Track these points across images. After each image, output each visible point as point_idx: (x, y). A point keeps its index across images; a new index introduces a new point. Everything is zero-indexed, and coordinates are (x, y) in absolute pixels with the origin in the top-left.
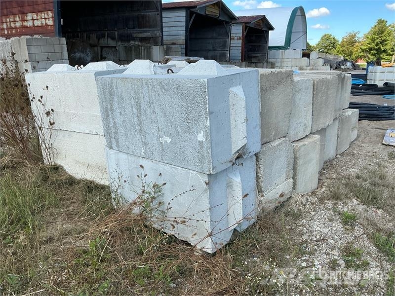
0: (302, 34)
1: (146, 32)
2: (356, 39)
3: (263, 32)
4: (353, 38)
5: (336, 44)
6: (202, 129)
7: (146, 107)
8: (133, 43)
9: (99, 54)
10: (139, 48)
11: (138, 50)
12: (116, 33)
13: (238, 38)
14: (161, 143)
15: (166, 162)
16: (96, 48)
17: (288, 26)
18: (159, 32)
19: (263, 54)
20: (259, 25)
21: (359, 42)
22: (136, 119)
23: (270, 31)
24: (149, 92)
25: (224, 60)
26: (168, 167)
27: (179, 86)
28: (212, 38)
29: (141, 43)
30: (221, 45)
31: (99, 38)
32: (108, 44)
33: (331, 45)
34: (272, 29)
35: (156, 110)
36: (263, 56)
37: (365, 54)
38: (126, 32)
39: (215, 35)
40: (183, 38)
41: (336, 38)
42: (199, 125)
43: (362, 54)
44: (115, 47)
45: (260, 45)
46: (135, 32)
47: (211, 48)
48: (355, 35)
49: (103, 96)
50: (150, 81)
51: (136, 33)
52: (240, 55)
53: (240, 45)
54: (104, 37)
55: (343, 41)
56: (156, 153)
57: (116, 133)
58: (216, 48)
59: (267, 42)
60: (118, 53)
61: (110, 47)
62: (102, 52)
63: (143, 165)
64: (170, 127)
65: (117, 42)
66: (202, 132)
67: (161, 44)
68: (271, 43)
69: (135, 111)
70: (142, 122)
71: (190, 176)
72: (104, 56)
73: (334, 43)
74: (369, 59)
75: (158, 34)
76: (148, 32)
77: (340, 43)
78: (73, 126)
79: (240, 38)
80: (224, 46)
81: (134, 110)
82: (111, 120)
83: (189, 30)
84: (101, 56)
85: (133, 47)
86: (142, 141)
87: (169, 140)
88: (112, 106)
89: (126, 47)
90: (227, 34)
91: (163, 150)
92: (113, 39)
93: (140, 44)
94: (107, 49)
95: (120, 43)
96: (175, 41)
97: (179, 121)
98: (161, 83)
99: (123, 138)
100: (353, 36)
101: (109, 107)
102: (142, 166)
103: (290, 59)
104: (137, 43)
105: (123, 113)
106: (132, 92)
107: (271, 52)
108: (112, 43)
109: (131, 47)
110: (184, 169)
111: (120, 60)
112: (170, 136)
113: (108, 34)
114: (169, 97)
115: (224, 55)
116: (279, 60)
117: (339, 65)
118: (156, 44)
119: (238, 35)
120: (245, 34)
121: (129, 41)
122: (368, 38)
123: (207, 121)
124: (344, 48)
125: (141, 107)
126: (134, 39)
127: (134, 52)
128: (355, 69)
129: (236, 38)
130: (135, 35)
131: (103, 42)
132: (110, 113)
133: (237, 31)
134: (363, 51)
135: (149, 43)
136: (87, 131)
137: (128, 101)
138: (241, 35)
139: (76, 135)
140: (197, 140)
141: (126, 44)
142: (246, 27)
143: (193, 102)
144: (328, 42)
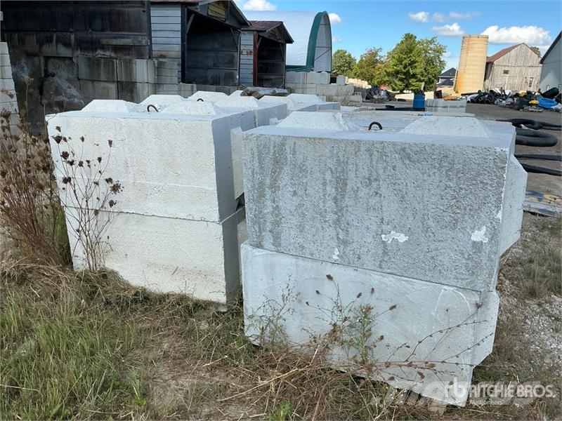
0: (325, 50)
1: (124, 38)
2: (378, 58)
3: (279, 45)
4: (374, 57)
5: (352, 64)
6: (484, 223)
7: (359, 185)
8: (102, 53)
9: (43, 68)
10: (113, 62)
11: (111, 63)
12: (73, 37)
13: (247, 52)
14: (383, 242)
15: (389, 271)
16: (36, 59)
17: (310, 37)
18: (146, 38)
19: (280, 77)
20: (275, 35)
21: (382, 63)
22: (330, 204)
23: (287, 45)
24: (371, 162)
25: (231, 83)
26: (393, 279)
27: (447, 156)
28: (213, 50)
29: (115, 53)
30: (226, 61)
31: (41, 44)
32: (57, 53)
33: (346, 64)
34: (290, 41)
35: (383, 191)
36: (278, 78)
37: (390, 79)
38: (90, 36)
39: (216, 46)
40: (178, 48)
41: (352, 56)
42: (479, 217)
43: (386, 78)
44: (71, 58)
45: (274, 64)
46: (104, 36)
47: (211, 64)
48: (376, 53)
49: (257, 164)
50: (378, 146)
51: (106, 38)
52: (252, 76)
53: (252, 62)
54: (51, 41)
55: (362, 60)
56: (367, 259)
57: (277, 223)
58: (219, 65)
59: (283, 59)
60: (75, 68)
61: (60, 57)
62: (46, 64)
63: (332, 275)
64: (411, 219)
65: (73, 51)
66: (484, 228)
67: (150, 57)
68: (289, 62)
69: (330, 190)
70: (345, 209)
71: (442, 293)
72: (50, 71)
73: (350, 63)
74: (396, 85)
75: (144, 41)
76: (128, 38)
77: (357, 62)
78: (152, 206)
79: (251, 52)
80: (231, 62)
81: (328, 189)
82: (269, 203)
83: (186, 37)
84: (46, 71)
85: (102, 61)
86: (338, 238)
87: (402, 238)
88: (274, 180)
89: (89, 59)
90: (235, 45)
91: (385, 253)
92: (67, 45)
93: (113, 55)
94: (57, 61)
95: (79, 52)
96: (164, 53)
97: (433, 211)
98: (404, 150)
99: (293, 233)
100: (374, 54)
101: (268, 181)
102: (329, 277)
103: (315, 85)
104: (108, 53)
105: (300, 193)
106: (329, 161)
107: (289, 74)
108: (64, 51)
109: (98, 60)
110: (428, 283)
111: (78, 79)
112: (408, 232)
113: (57, 36)
114: (418, 171)
115: (232, 76)
116: (301, 85)
117: (370, 93)
118: (141, 56)
119: (247, 48)
120: (257, 46)
121: (94, 50)
122: (393, 57)
123: (497, 212)
124: (363, 70)
125: (346, 185)
126: (103, 48)
127: (105, 67)
128: (390, 100)
129: (244, 52)
130: (104, 41)
131: (49, 50)
132: (268, 192)
133: (247, 42)
134: (388, 74)
135: (129, 54)
136: (183, 215)
137: (317, 175)
138: (252, 48)
139: (156, 220)
140: (470, 240)
141: (90, 55)
142: (259, 36)
143: (474, 182)
144: (342, 62)
